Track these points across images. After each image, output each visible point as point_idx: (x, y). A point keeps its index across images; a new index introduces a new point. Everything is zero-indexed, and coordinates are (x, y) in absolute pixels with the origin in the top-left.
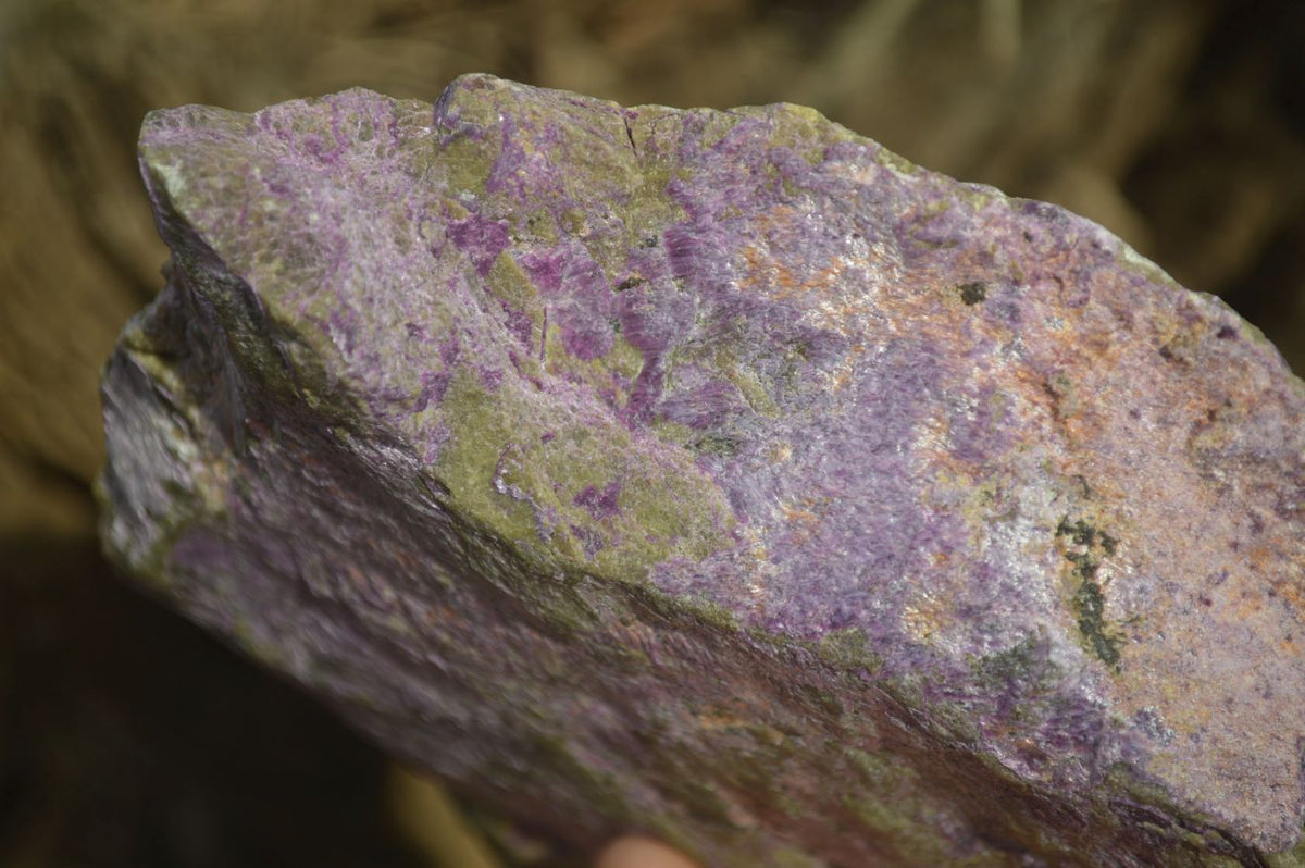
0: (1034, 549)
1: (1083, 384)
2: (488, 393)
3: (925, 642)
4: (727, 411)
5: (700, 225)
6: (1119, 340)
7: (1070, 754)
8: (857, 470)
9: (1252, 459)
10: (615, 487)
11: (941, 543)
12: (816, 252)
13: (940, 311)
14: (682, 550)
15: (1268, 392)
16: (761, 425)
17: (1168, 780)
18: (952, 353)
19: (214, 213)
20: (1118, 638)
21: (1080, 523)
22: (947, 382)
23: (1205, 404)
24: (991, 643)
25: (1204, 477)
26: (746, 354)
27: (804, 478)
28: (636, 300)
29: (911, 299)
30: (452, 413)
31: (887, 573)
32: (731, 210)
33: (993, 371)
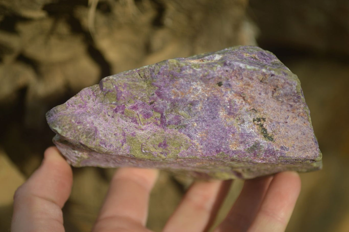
0: (249, 127)
1: (248, 92)
2: (134, 137)
3: (236, 150)
4: (181, 120)
5: (161, 89)
6: (252, 82)
7: (270, 157)
8: (210, 124)
9: (286, 95)
10: (165, 141)
11: (232, 132)
12: (186, 87)
13: (215, 89)
14: (183, 149)
15: (284, 83)
16: (188, 121)
17: (290, 156)
18: (220, 97)
19: (69, 133)
20: (272, 136)
21: (257, 118)
22: (222, 103)
23: (273, 87)
24: (248, 146)
25: (277, 101)
26: (180, 109)
27: (201, 128)
28: (154, 105)
29: (208, 89)
30: (129, 143)
31: (224, 141)
32: (166, 85)
33: (229, 97)
